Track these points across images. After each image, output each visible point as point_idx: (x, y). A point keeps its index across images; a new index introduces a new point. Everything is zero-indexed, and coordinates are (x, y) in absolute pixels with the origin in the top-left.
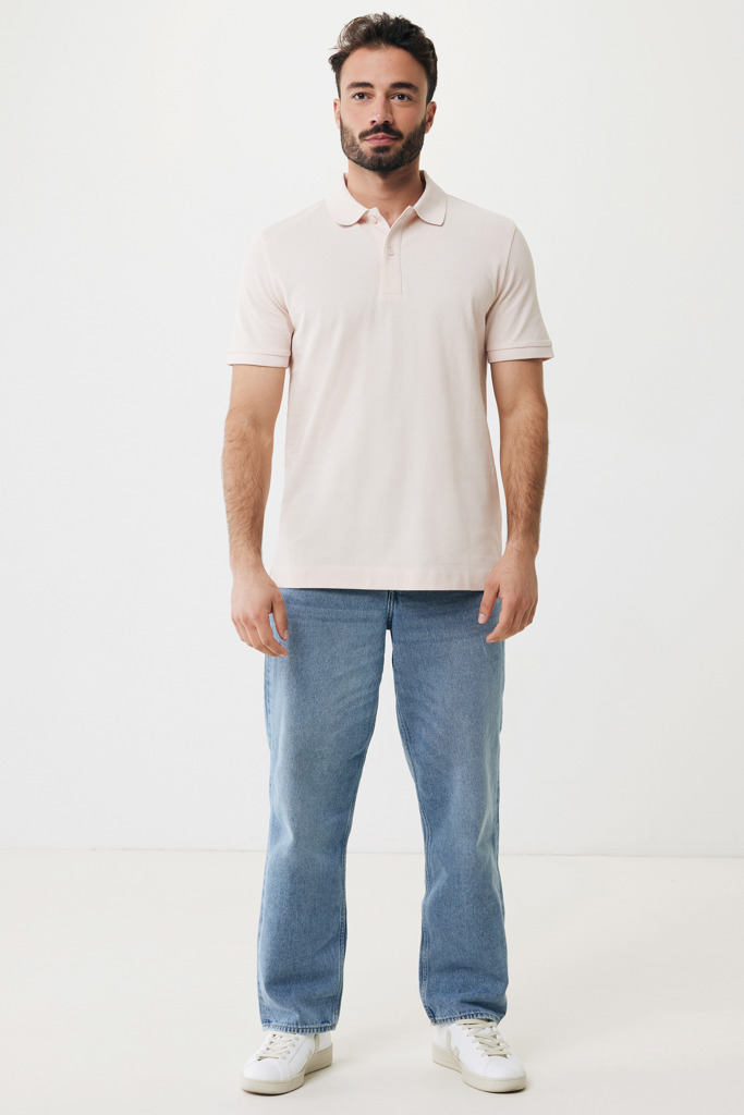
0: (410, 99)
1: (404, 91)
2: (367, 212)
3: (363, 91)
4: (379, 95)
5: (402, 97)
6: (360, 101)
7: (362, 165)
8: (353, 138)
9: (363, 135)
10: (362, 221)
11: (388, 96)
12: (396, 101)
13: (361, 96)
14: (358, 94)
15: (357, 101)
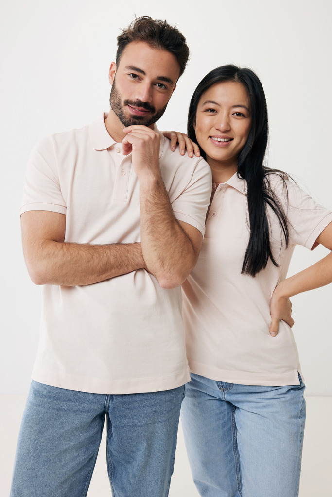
0: (166, 88)
1: (164, 83)
2: (114, 144)
3: (137, 75)
4: (147, 81)
5: (161, 85)
6: (132, 79)
7: (121, 119)
8: (119, 100)
9: (127, 103)
10: (109, 149)
11: (153, 84)
12: (157, 87)
13: (134, 76)
14: (133, 74)
15: (130, 78)
